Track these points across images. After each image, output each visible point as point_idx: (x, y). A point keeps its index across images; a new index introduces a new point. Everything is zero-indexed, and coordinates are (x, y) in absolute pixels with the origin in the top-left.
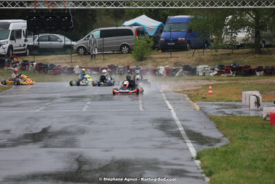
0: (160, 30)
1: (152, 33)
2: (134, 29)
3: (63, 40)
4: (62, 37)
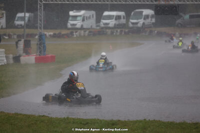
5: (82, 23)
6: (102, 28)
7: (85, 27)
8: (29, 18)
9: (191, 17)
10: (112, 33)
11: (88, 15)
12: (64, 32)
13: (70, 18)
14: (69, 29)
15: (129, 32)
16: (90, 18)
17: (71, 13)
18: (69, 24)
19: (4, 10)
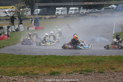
0: (117, 7)
1: (115, 8)
2: (111, 7)
3: (97, 10)
4: (96, 10)
5: (61, 13)
6: (69, 14)
7: (62, 14)
8: (40, 11)
9: (105, 9)
10: (73, 16)
11: (64, 9)
12: (54, 16)
13: (56, 11)
14: (56, 15)
15: (80, 15)
16: (64, 10)
17: (57, 9)
18: (56, 13)
19: (30, 8)
